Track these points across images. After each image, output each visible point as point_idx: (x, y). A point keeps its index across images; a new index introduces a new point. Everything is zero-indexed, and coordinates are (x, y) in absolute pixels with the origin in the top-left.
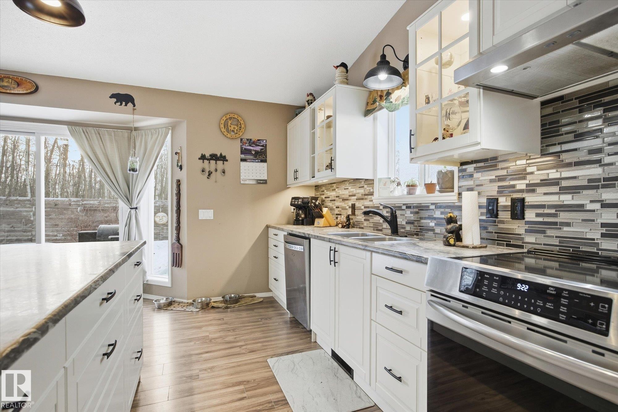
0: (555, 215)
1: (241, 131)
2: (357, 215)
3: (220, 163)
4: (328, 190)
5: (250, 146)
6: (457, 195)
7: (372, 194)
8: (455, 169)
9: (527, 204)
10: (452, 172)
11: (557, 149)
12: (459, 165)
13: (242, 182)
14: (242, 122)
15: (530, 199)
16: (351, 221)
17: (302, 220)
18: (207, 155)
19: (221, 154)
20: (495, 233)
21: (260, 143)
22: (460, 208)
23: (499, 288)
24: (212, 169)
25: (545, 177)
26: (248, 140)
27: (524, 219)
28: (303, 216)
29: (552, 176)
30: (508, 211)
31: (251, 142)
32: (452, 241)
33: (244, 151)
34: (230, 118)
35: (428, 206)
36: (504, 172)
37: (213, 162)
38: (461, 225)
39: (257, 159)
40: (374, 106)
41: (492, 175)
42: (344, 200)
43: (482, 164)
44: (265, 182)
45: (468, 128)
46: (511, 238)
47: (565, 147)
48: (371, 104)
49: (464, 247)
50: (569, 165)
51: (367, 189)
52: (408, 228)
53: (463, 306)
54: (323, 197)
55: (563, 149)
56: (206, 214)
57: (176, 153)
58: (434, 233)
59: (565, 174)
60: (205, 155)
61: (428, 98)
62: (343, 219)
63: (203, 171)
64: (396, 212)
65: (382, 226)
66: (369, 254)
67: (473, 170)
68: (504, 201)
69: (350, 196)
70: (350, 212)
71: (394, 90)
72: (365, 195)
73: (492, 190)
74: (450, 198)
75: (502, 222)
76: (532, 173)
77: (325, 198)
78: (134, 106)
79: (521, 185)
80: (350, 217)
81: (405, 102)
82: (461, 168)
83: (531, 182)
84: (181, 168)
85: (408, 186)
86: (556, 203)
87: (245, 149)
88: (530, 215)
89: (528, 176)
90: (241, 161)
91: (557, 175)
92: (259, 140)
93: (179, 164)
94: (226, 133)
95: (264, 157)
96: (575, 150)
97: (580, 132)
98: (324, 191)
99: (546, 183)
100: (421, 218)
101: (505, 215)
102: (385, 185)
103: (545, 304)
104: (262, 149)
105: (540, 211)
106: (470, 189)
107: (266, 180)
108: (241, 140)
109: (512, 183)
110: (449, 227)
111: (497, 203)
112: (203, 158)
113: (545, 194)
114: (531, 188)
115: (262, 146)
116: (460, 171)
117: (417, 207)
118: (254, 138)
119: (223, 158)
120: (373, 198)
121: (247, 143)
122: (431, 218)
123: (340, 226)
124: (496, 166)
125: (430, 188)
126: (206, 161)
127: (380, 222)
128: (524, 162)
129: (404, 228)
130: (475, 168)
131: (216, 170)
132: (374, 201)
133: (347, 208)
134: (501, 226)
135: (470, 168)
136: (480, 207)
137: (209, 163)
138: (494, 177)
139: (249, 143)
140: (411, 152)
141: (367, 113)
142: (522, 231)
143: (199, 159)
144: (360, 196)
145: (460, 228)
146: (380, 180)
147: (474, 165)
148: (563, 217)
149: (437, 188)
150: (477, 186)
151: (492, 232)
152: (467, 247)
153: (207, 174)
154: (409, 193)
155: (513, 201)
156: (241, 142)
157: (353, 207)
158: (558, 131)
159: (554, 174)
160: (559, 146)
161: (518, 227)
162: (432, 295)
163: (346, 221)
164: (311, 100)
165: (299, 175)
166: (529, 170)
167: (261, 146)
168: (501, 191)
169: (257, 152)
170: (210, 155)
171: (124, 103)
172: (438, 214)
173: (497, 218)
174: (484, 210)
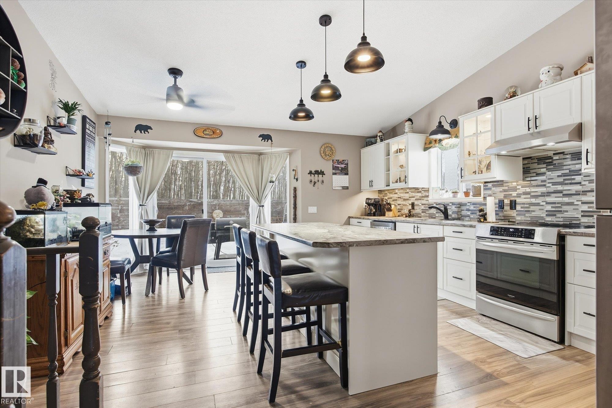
0: (529, 208)
1: (333, 155)
2: (416, 209)
3: (320, 176)
4: (390, 193)
5: (338, 164)
6: (483, 198)
7: (428, 196)
8: (482, 185)
9: (517, 202)
10: (480, 187)
11: (529, 179)
12: (484, 183)
13: (334, 188)
14: (334, 149)
15: (518, 200)
16: (412, 213)
17: (373, 213)
18: (313, 171)
19: (321, 170)
20: (503, 216)
21: (344, 162)
22: (485, 205)
23: (504, 232)
24: (316, 181)
25: (524, 191)
26: (337, 160)
27: (516, 209)
28: (374, 210)
29: (527, 191)
30: (508, 206)
31: (339, 162)
32: (482, 220)
33: (334, 168)
34: (327, 147)
35: (466, 204)
36: (507, 188)
37: (316, 175)
38: (486, 213)
39: (342, 173)
40: (431, 145)
41: (501, 189)
42: (405, 200)
43: (496, 183)
44: (347, 188)
45: (490, 169)
46: (510, 218)
47: (533, 179)
48: (428, 144)
49: (488, 222)
50: (534, 186)
51: (424, 194)
52: (453, 216)
53: (491, 240)
54: (386, 198)
55: (532, 179)
56: (313, 210)
57: (293, 170)
58: (470, 218)
59: (533, 190)
60: (312, 171)
61: (469, 152)
62: (406, 212)
63: (311, 182)
64: (447, 207)
65: (436, 215)
66: (442, 227)
67: (491, 186)
68: (507, 201)
69: (409, 197)
70: (410, 207)
71: (444, 139)
72: (422, 197)
73: (501, 196)
74: (480, 199)
75: (506, 211)
76: (519, 189)
77: (388, 198)
78: (272, 142)
79: (514, 194)
80: (411, 211)
81: (452, 147)
82: (485, 184)
83: (519, 193)
84: (297, 180)
85: (453, 193)
86: (529, 202)
87: (335, 167)
88: (518, 207)
89: (517, 190)
90: (333, 174)
91: (529, 190)
92: (343, 160)
93: (296, 178)
94: (324, 157)
95: (346, 172)
96: (536, 180)
97: (538, 173)
98: (387, 194)
99: (525, 193)
100: (462, 210)
101: (507, 208)
102: (436, 191)
103: (518, 234)
104: (345, 166)
105: (523, 206)
106: (490, 196)
107: (348, 187)
108: (333, 160)
109: (510, 193)
110: (481, 213)
111: (504, 202)
112: (310, 173)
113: (525, 198)
114: (519, 196)
115: (346, 164)
116: (484, 186)
117: (459, 204)
118: (341, 159)
119: (322, 173)
120: (429, 199)
121: (336, 163)
122: (468, 210)
123: (404, 216)
124: (503, 185)
125: (467, 194)
126: (312, 175)
127: (434, 213)
128: (515, 183)
129: (451, 216)
130: (492, 185)
131: (318, 181)
132: (429, 201)
133: (408, 205)
134: (505, 213)
135: (490, 185)
136: (495, 204)
137: (314, 176)
138: (502, 190)
139: (338, 162)
140: (462, 178)
141: (425, 149)
142: (515, 215)
143: (308, 174)
144: (418, 197)
145: (486, 214)
146: (433, 188)
147: (492, 184)
148: (532, 208)
149: (471, 194)
150: (493, 194)
151: (501, 216)
152: (490, 222)
153: (313, 183)
154: (454, 197)
155: (511, 201)
156: (333, 162)
157: (413, 205)
158: (529, 171)
159: (528, 190)
160: (530, 178)
161: (513, 213)
162: (478, 239)
163: (408, 213)
164: (381, 136)
165: (374, 184)
166: (518, 187)
167: (344, 164)
168: (505, 197)
169: (342, 169)
170: (315, 171)
171: (266, 140)
172: (472, 208)
173: (504, 209)
174: (497, 206)
